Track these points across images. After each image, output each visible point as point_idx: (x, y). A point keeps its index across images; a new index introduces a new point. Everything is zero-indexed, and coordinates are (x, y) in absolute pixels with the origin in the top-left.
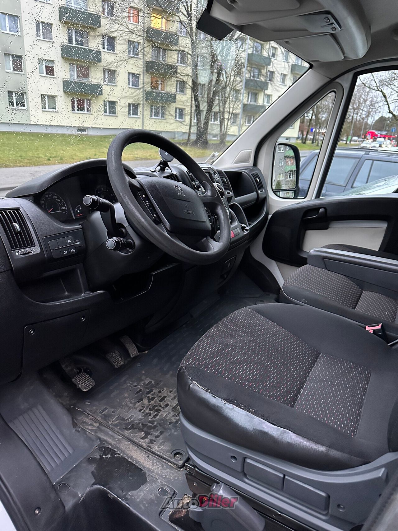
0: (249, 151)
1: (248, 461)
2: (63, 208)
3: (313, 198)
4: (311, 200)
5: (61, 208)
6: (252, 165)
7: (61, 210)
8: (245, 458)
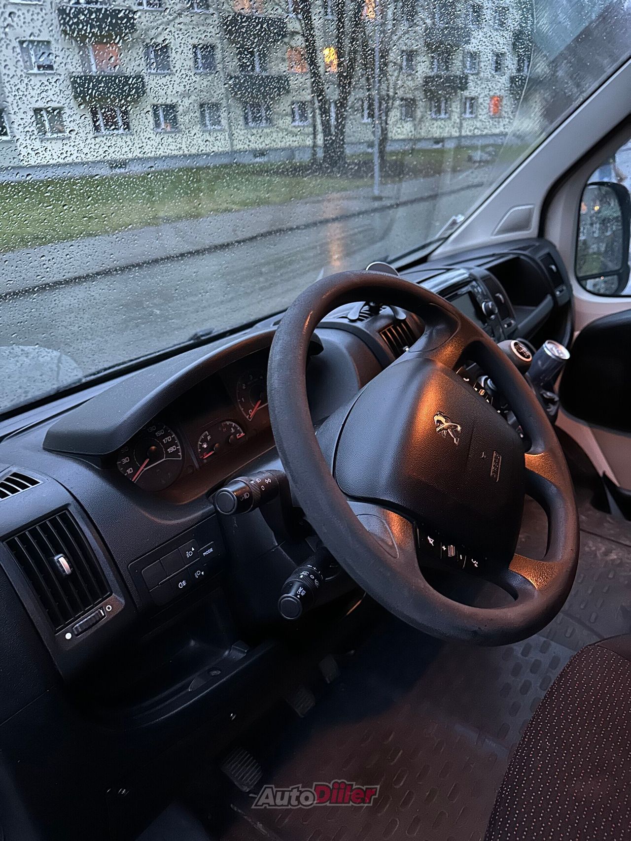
0: (527, 207)
2: (171, 450)
5: (166, 450)
6: (536, 235)
7: (168, 455)
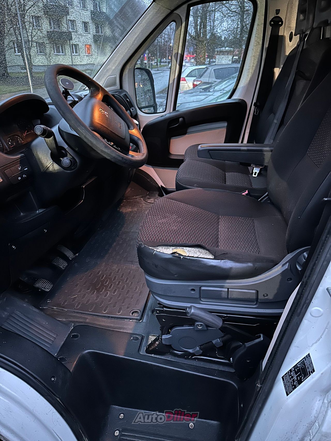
0: (114, 76)
1: (203, 288)
3: (171, 111)
4: (170, 113)
6: (119, 88)
8: (200, 287)
